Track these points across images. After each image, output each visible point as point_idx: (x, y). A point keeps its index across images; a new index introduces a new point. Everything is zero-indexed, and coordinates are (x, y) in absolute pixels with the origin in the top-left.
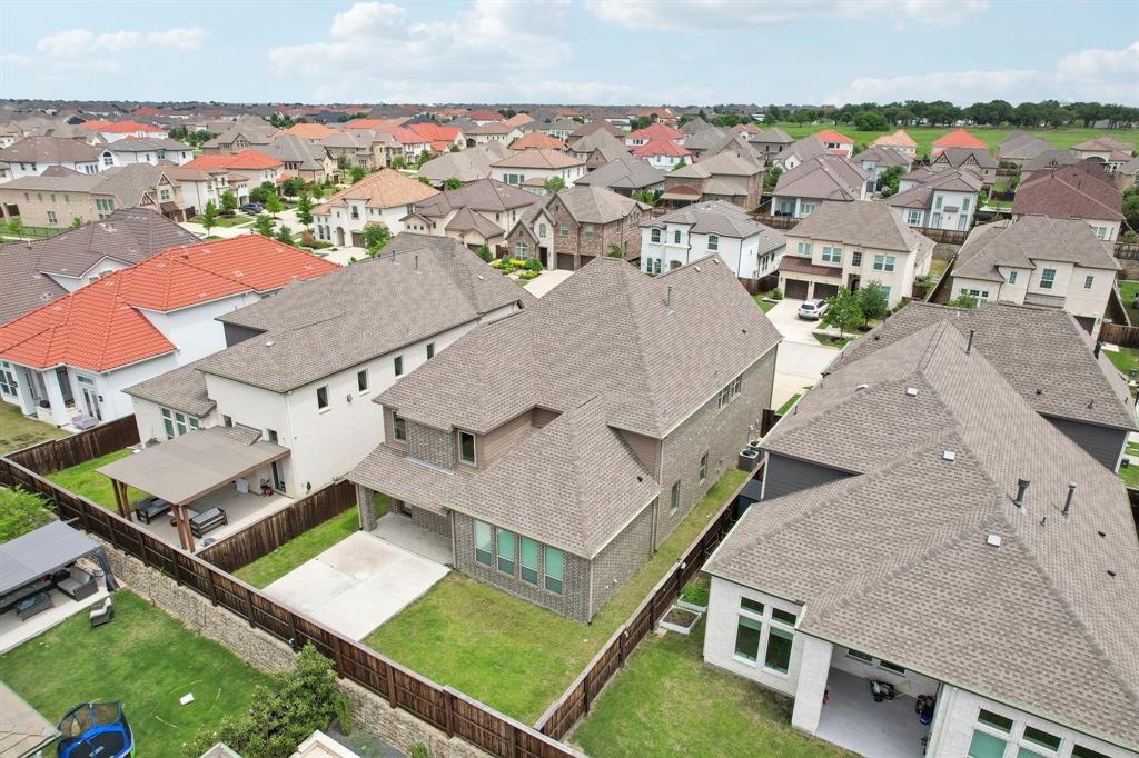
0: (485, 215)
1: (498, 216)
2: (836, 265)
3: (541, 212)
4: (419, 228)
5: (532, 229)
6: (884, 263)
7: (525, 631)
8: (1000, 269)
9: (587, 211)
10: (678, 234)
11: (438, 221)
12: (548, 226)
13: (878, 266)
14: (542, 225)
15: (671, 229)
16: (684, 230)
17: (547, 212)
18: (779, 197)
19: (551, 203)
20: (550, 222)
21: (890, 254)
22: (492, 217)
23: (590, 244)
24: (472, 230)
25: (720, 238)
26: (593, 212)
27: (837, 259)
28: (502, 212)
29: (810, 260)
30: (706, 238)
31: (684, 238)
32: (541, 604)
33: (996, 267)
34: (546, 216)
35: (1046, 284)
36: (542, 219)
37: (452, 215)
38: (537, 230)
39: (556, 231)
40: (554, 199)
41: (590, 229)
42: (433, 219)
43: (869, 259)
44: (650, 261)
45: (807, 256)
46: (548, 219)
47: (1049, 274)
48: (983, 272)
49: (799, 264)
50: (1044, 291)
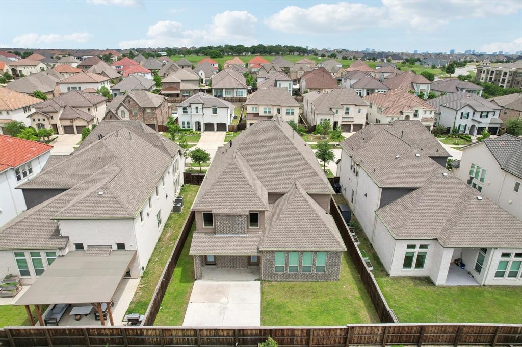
0: (79, 109)
1: (89, 110)
2: (269, 115)
3: (121, 104)
4: (41, 120)
5: (117, 113)
6: (290, 112)
7: (319, 294)
8: (332, 109)
9: (146, 102)
10: (197, 109)
11: (54, 116)
12: (126, 111)
13: (288, 114)
14: (123, 112)
15: (193, 106)
16: (200, 106)
17: (124, 104)
18: (215, 89)
19: (125, 99)
20: (126, 108)
21: (292, 108)
22: (86, 110)
23: (150, 118)
24: (78, 118)
25: (217, 109)
26: (149, 102)
27: (270, 112)
28: (91, 107)
29: (258, 114)
30: (211, 109)
31: (200, 110)
32: (314, 280)
33: (331, 109)
34: (124, 106)
35: (347, 113)
36: (122, 108)
37: (61, 112)
38: (119, 114)
39: (130, 114)
40: (127, 97)
41: (149, 111)
42: (51, 115)
43: (284, 111)
44: (183, 122)
45: (256, 113)
46: (125, 107)
47: (348, 109)
48: (327, 111)
49: (254, 116)
50: (347, 116)
